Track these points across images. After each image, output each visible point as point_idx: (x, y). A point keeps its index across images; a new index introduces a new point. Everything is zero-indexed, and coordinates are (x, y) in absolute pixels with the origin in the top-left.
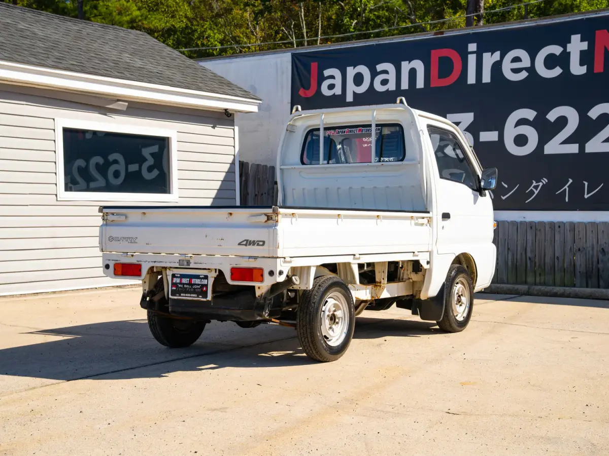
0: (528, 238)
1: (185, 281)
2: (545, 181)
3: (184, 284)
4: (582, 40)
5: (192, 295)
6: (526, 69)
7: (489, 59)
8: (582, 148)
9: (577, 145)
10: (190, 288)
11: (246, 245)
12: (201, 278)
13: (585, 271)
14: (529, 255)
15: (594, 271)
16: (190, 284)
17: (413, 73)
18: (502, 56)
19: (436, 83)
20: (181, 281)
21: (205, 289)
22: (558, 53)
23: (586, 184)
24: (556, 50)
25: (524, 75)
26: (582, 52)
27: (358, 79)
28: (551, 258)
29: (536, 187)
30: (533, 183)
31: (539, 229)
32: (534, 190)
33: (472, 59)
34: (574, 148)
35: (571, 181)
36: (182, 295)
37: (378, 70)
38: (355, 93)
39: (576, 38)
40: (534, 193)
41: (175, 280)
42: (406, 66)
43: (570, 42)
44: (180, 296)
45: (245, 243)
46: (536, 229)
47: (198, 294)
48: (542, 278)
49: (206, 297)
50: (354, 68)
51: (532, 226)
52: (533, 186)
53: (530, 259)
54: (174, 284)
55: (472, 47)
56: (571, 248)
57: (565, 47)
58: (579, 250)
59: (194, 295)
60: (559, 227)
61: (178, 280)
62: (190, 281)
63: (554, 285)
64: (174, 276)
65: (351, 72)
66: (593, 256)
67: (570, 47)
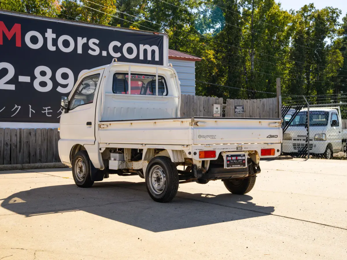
1: (234, 158)
3: (233, 160)
5: (238, 166)
10: (237, 162)
11: (270, 138)
12: (242, 156)
16: (237, 160)
20: (232, 158)
21: (244, 162)
36: (233, 166)
41: (228, 158)
44: (232, 167)
45: (269, 136)
47: (241, 165)
49: (245, 166)
54: (228, 161)
59: (239, 166)
61: (230, 158)
62: (237, 158)
64: (227, 156)
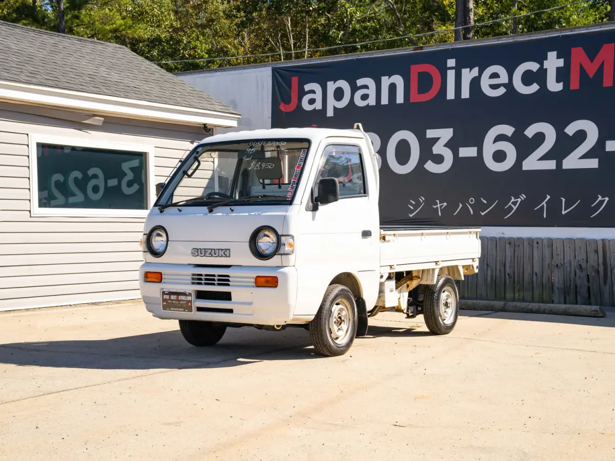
0: (507, 254)
2: (523, 197)
4: (558, 57)
6: (504, 85)
7: (468, 75)
8: (559, 164)
9: (554, 162)
13: (563, 287)
14: (508, 271)
15: (572, 287)
17: (393, 88)
18: (481, 72)
19: (416, 98)
22: (535, 70)
23: (564, 200)
24: (533, 66)
25: (502, 91)
26: (558, 69)
27: (339, 94)
28: (529, 274)
29: (514, 203)
30: (511, 199)
31: (517, 245)
32: (513, 206)
33: (451, 75)
34: (551, 165)
35: (548, 197)
37: (359, 85)
38: (335, 108)
39: (552, 55)
40: (513, 209)
42: (386, 81)
43: (546, 59)
46: (515, 245)
48: (521, 294)
50: (334, 83)
51: (511, 242)
52: (511, 202)
53: (509, 274)
55: (451, 63)
56: (549, 264)
57: (542, 64)
58: (557, 266)
60: (537, 243)
63: (533, 301)
65: (331, 86)
66: (570, 272)
67: (546, 64)
